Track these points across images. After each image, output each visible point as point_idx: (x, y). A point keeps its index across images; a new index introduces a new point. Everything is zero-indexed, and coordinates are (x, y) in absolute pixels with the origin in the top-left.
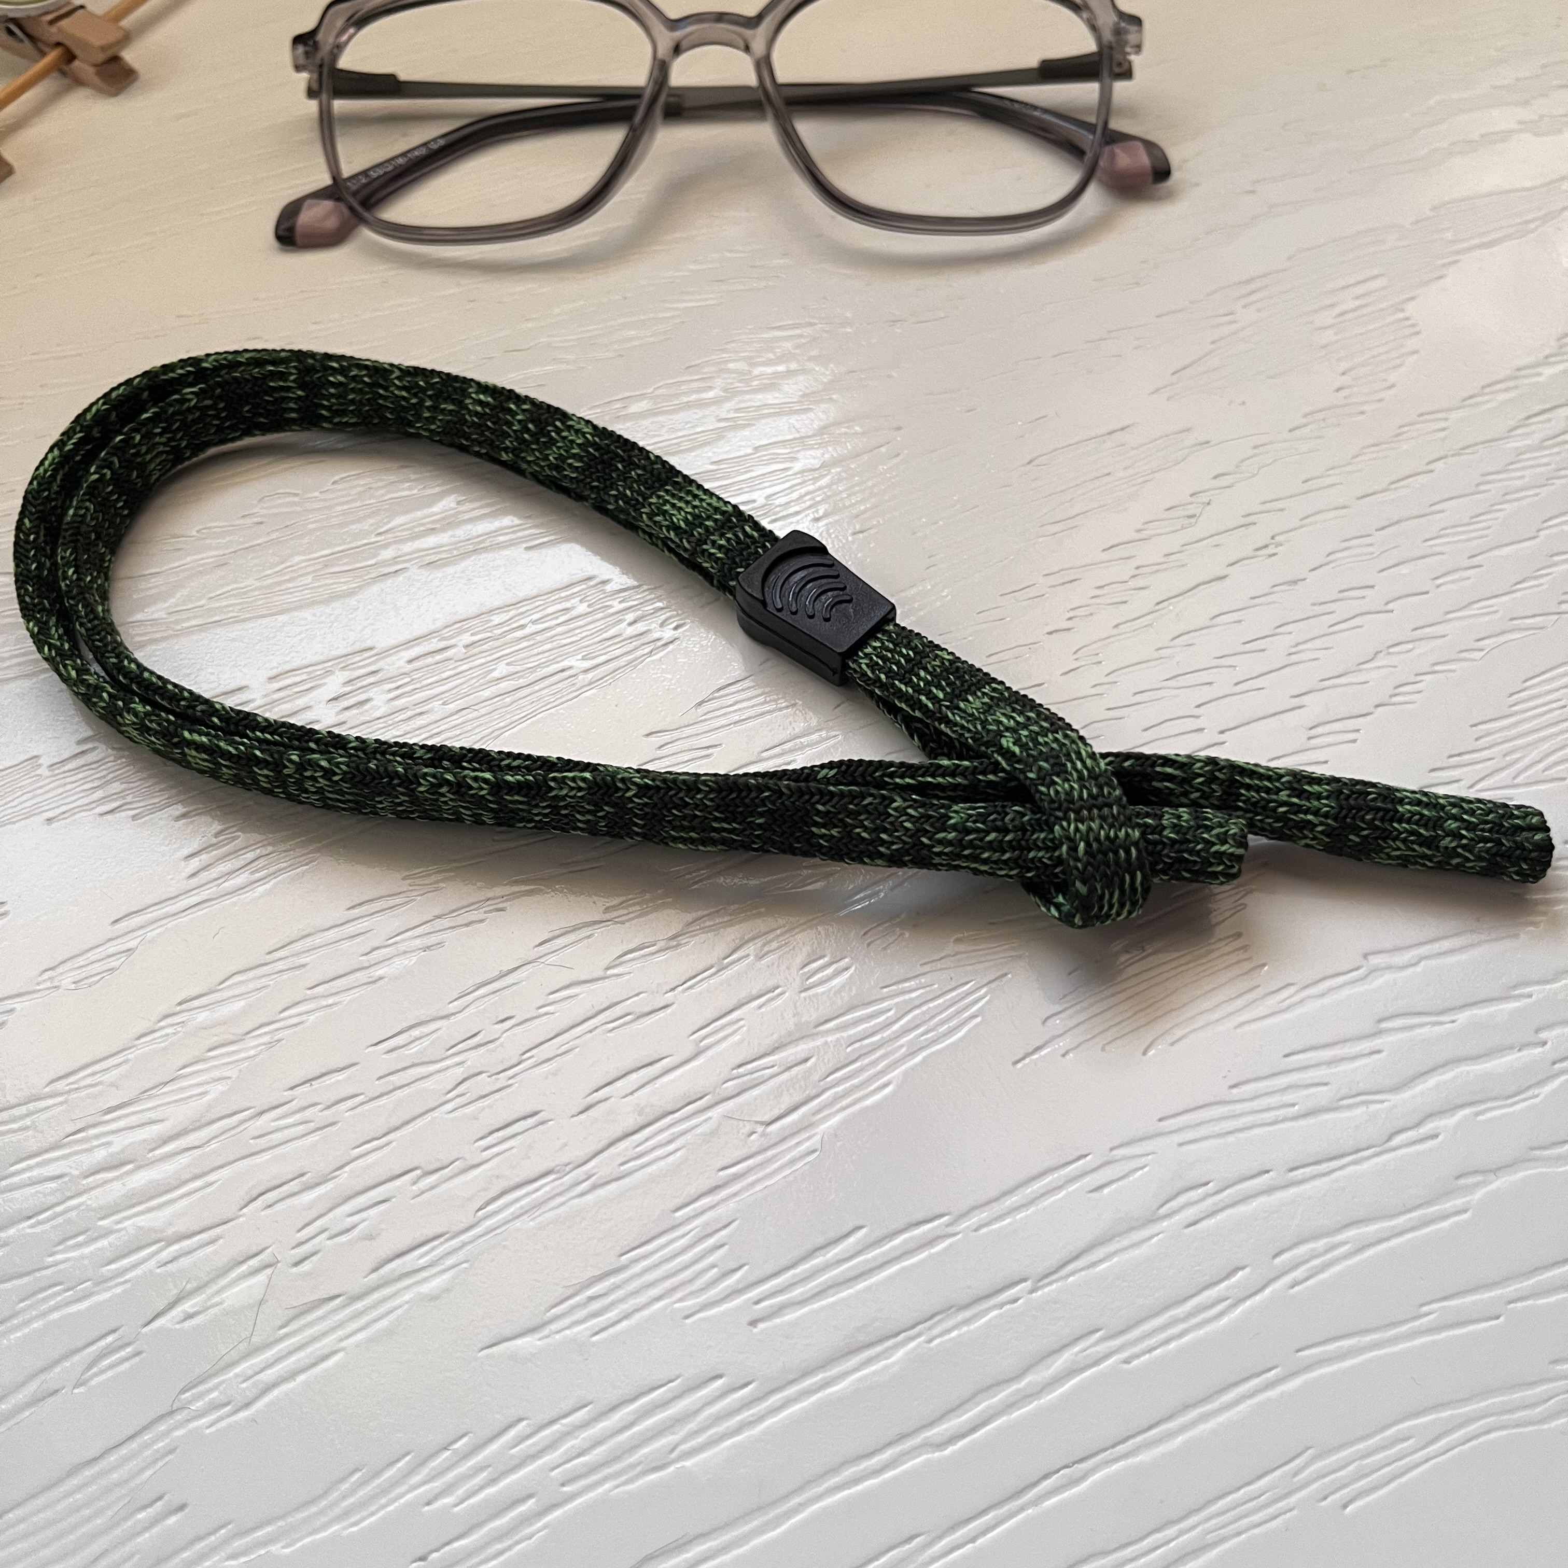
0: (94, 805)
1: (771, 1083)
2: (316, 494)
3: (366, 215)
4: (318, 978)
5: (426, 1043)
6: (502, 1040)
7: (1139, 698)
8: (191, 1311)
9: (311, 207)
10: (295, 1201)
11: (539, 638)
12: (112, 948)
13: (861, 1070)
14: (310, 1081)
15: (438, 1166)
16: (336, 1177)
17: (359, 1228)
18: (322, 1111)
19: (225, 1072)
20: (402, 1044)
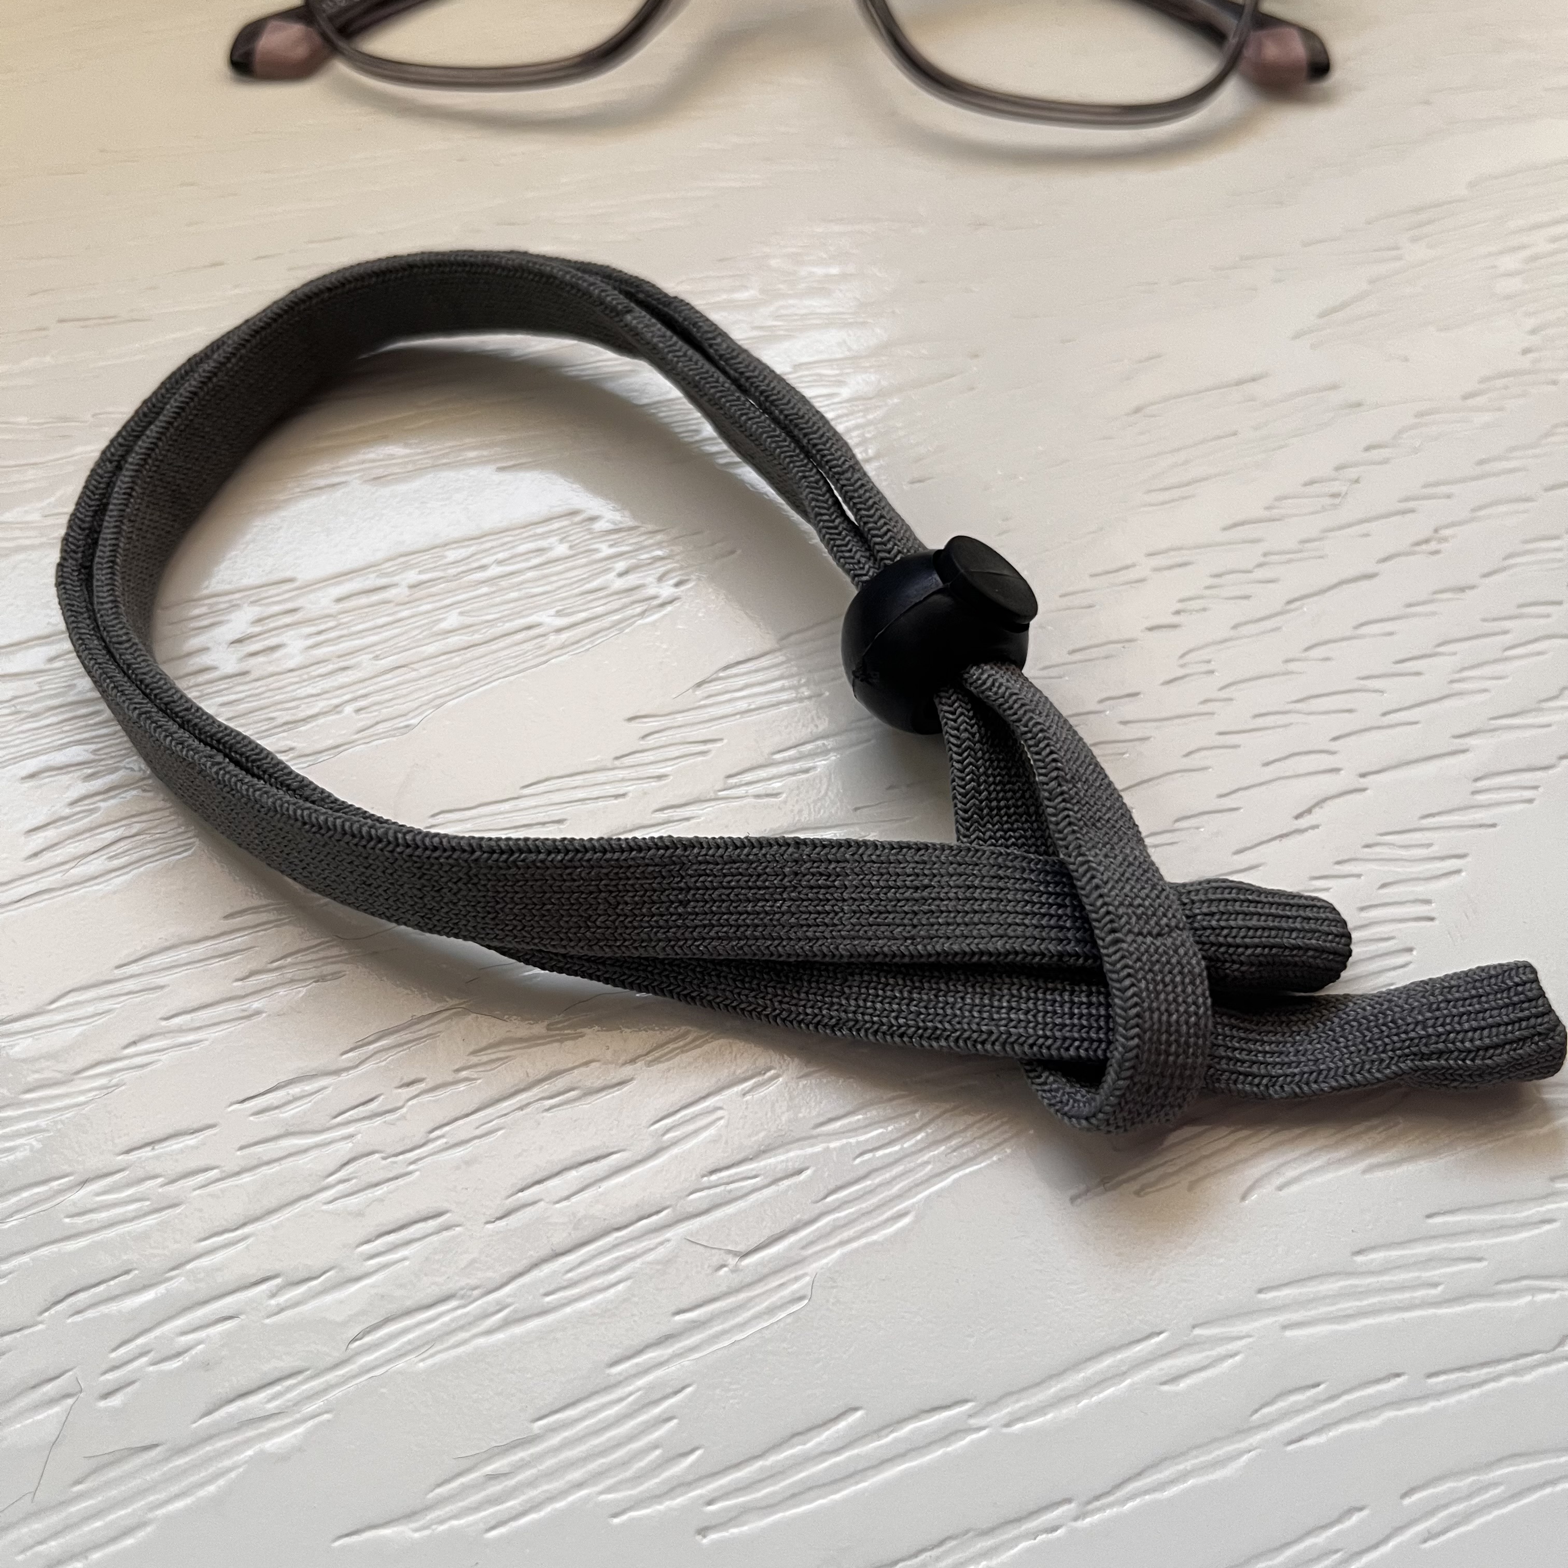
1: (752, 1199)
3: (342, 44)
4: (178, 1005)
5: (305, 1105)
6: (404, 1110)
7: (1260, 722)
9: (275, 29)
10: (114, 1307)
11: (504, 583)
13: (871, 1192)
14: (151, 1143)
15: (306, 1275)
16: (172, 1278)
17: (193, 1352)
18: (162, 1186)
19: (42, 1122)
20: (276, 1103)
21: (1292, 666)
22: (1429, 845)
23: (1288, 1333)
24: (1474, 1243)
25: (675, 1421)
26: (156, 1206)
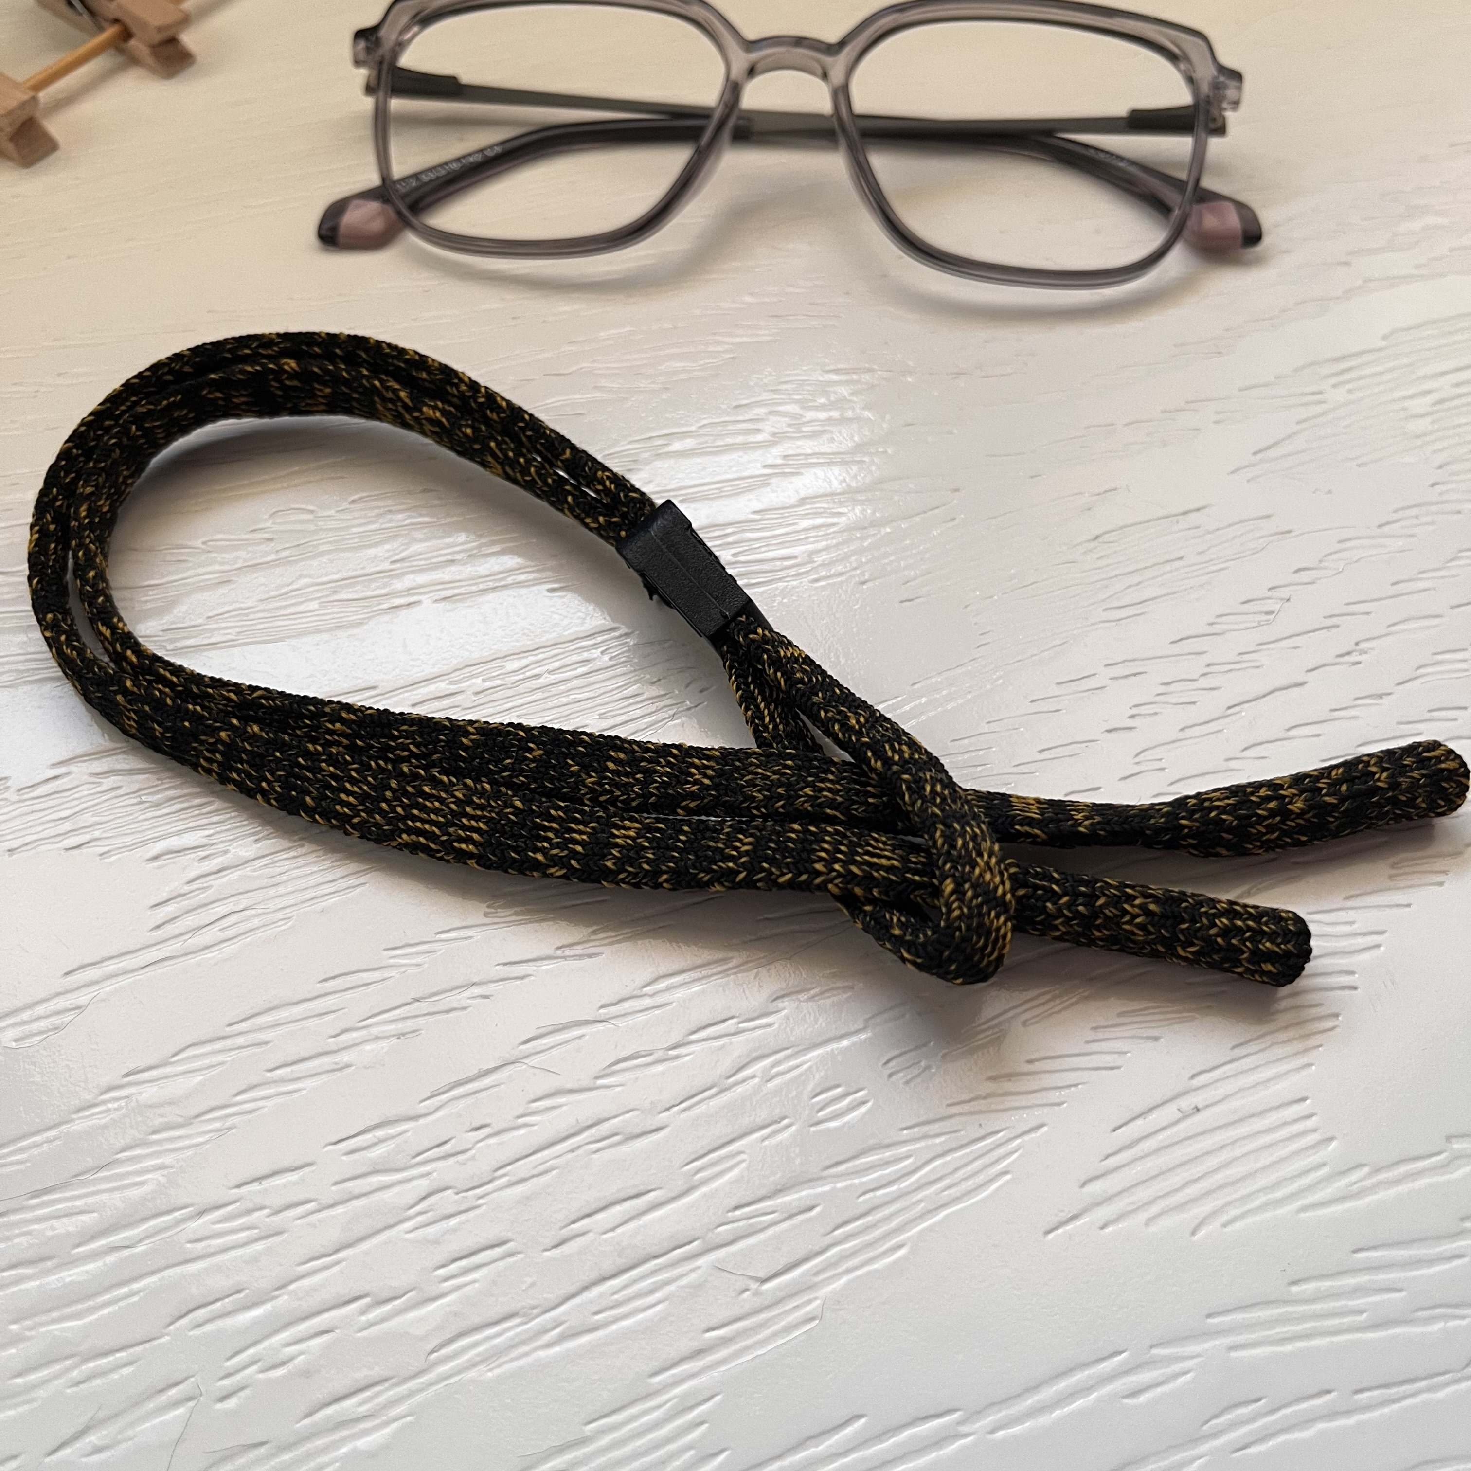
0: (61, 838)
1: (770, 1232)
2: (332, 512)
3: (414, 220)
4: (280, 1058)
5: (390, 1146)
6: (473, 1152)
8: (99, 1443)
9: (357, 207)
10: (229, 1322)
11: (554, 690)
12: (62, 1003)
13: (874, 1225)
14: (259, 1179)
15: (391, 1295)
16: (276, 1297)
17: (296, 1361)
18: (269, 1216)
19: (167, 1160)
20: (365, 1144)
21: (1233, 764)
22: (1353, 923)
23: (1233, 1354)
24: (1392, 1276)
25: (707, 1425)
26: (263, 1234)
